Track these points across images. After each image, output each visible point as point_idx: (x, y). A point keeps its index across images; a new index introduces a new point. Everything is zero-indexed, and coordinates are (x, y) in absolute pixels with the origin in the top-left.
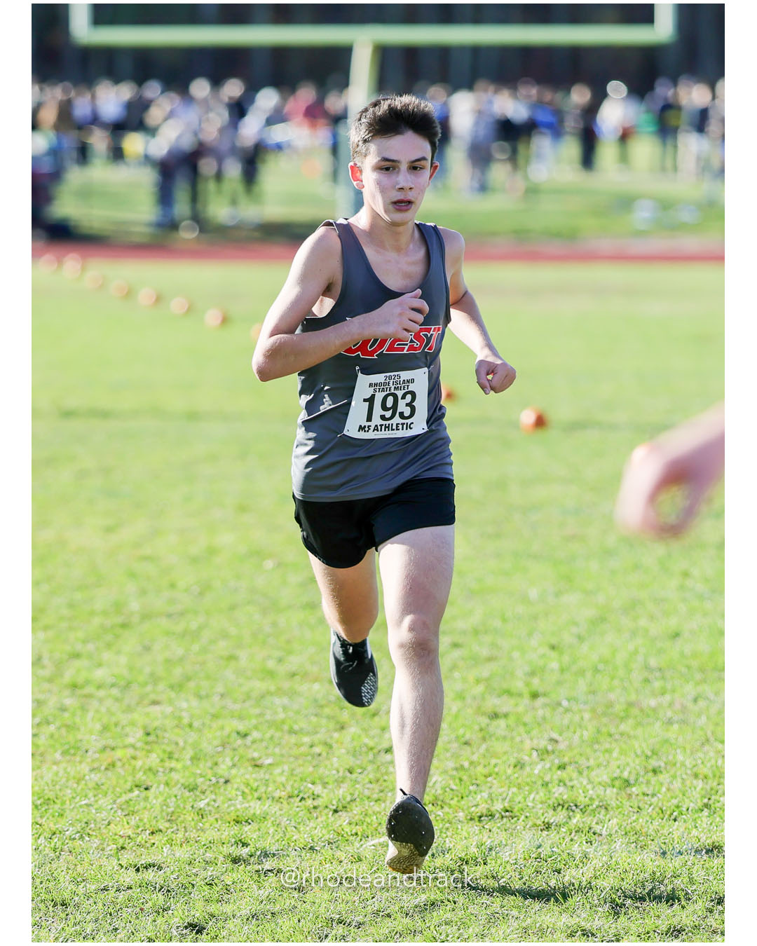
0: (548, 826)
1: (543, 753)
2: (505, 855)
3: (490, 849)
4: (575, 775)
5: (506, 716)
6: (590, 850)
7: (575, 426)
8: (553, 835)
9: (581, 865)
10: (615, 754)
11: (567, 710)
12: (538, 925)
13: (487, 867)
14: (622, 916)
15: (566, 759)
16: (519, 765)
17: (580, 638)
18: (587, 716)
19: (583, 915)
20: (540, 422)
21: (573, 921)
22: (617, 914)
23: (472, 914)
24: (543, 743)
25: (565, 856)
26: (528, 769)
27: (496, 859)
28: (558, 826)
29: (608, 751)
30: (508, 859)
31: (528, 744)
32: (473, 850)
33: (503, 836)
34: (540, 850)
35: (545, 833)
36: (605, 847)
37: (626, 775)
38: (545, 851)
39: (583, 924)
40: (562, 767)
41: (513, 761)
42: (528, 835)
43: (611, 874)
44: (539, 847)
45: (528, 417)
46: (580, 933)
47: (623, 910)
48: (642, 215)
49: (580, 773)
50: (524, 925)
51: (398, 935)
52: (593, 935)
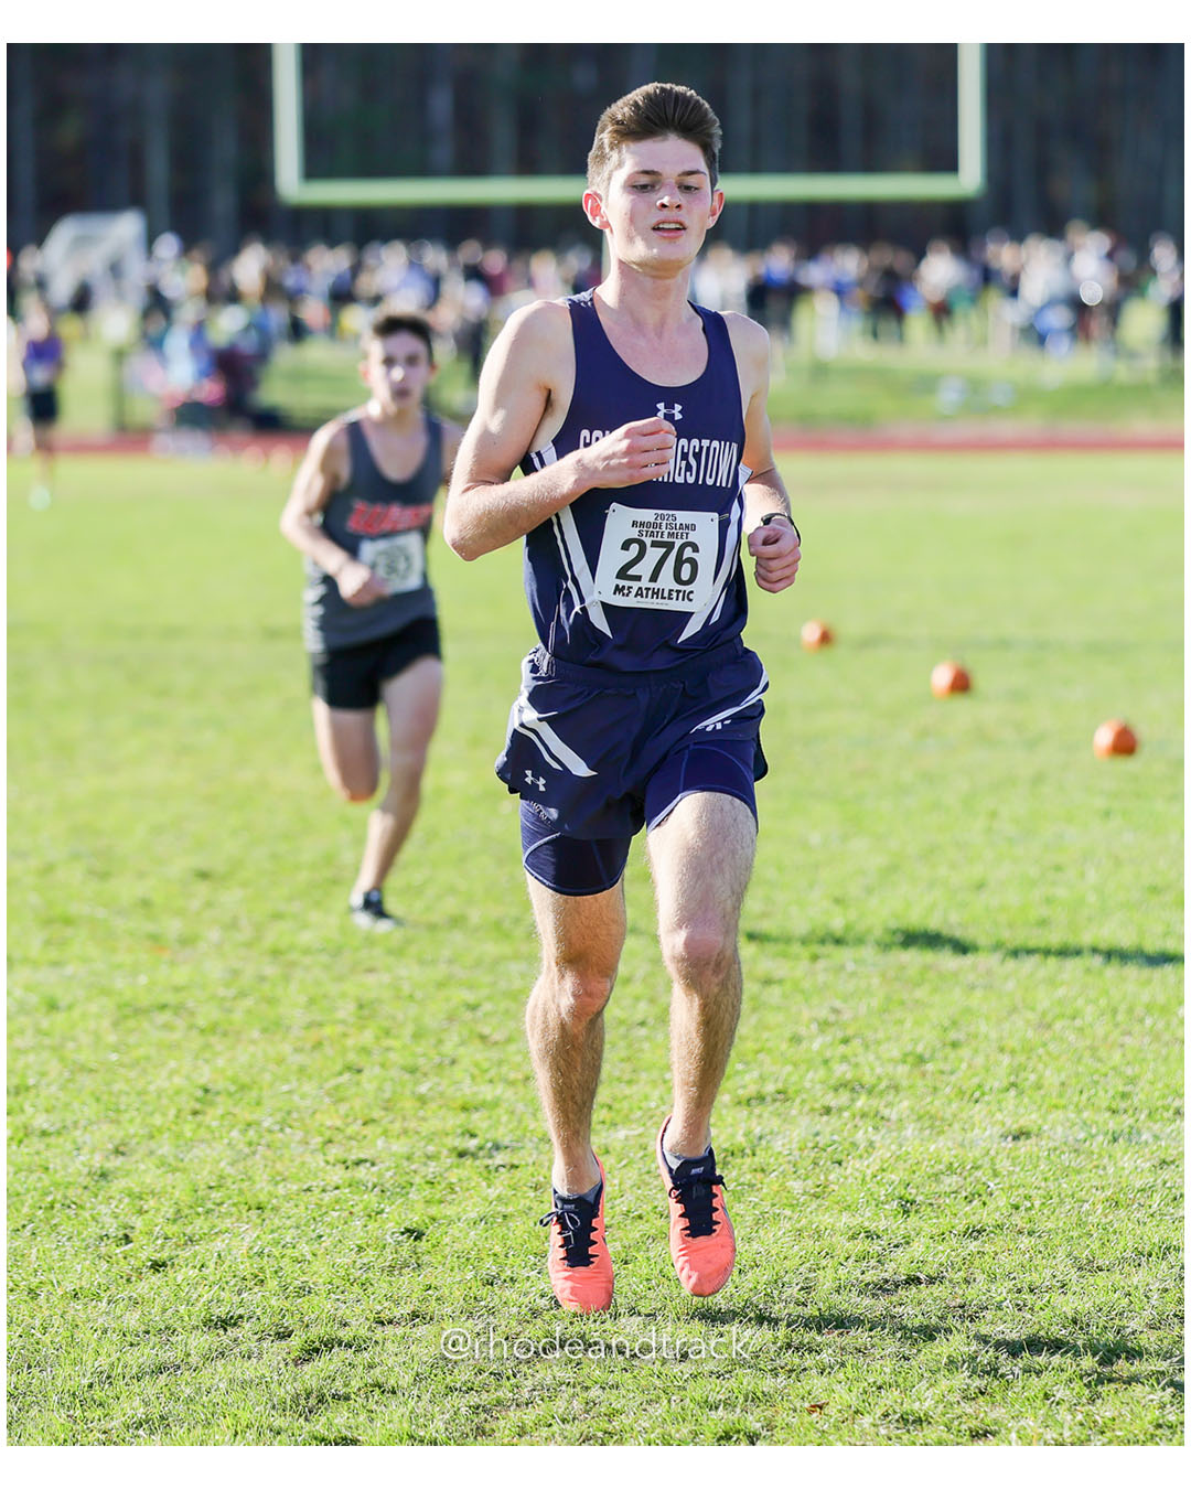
0: (827, 1111)
1: (824, 1025)
2: (778, 1145)
3: (760, 1138)
4: (860, 1050)
5: (780, 982)
6: (876, 1138)
7: (867, 643)
8: (834, 1121)
9: (865, 1155)
10: (908, 1024)
11: (853, 974)
12: (814, 1227)
13: (756, 1159)
14: (912, 1214)
15: (850, 1032)
16: (796, 1039)
17: (869, 891)
18: (875, 981)
19: (868, 1214)
20: (826, 638)
21: (855, 1222)
22: (906, 1212)
23: (738, 1215)
24: (824, 1014)
25: (847, 1145)
26: (804, 1045)
27: (767, 1149)
28: (840, 1110)
29: (901, 1022)
30: (780, 1149)
31: (806, 1015)
32: (740, 1139)
33: (775, 1123)
34: (818, 1138)
35: (825, 1118)
36: (895, 1134)
37: (920, 1049)
38: (822, 1140)
39: (866, 1224)
40: (846, 1041)
41: (788, 1035)
42: (804, 1121)
43: (901, 1165)
44: (817, 1134)
45: (811, 633)
46: (862, 1235)
47: (914, 1207)
48: (948, 397)
49: (867, 1047)
50: (798, 1226)
51: (650, 1240)
52: (878, 1237)
